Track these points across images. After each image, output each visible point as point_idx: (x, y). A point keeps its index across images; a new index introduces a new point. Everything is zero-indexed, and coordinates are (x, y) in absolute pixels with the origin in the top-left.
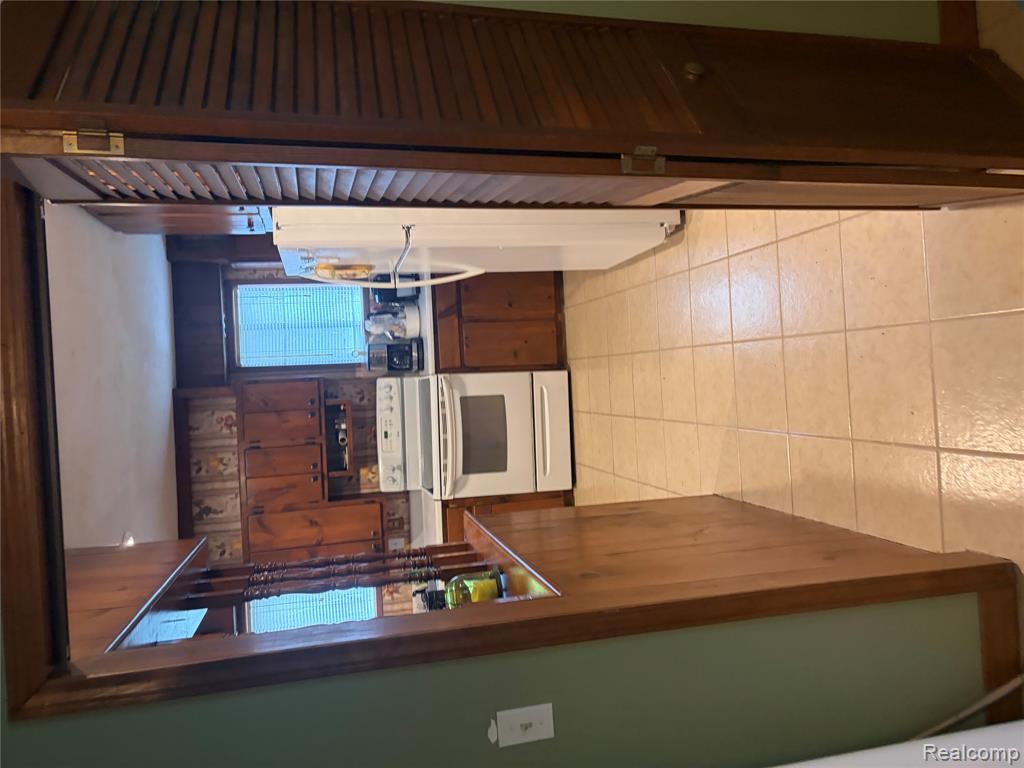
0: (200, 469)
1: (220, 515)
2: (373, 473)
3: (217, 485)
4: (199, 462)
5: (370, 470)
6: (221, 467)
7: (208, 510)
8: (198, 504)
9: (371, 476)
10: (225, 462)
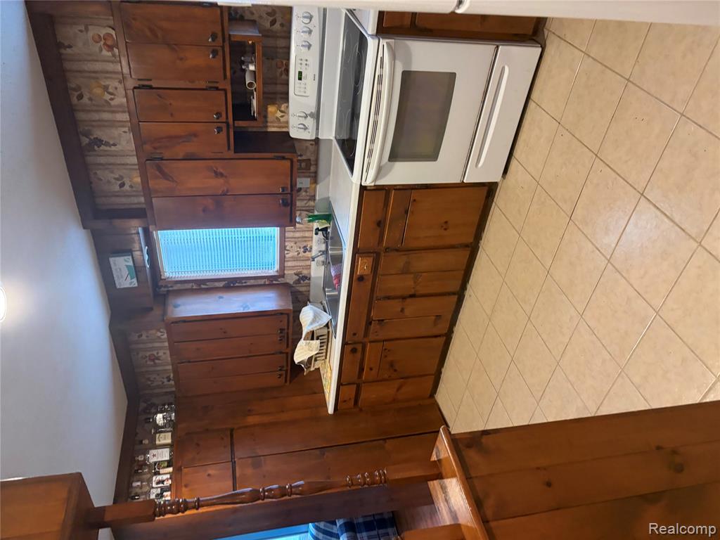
0: (80, 97)
1: (113, 148)
2: (282, 112)
3: (106, 116)
4: (78, 88)
5: (279, 109)
6: (107, 97)
7: (99, 142)
8: (87, 134)
9: (279, 114)
10: (110, 90)
